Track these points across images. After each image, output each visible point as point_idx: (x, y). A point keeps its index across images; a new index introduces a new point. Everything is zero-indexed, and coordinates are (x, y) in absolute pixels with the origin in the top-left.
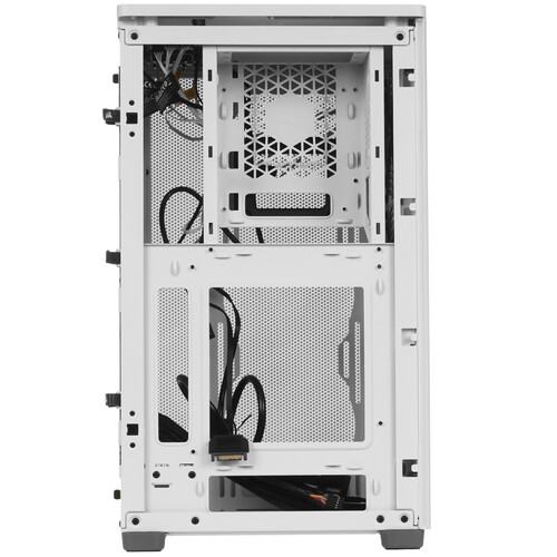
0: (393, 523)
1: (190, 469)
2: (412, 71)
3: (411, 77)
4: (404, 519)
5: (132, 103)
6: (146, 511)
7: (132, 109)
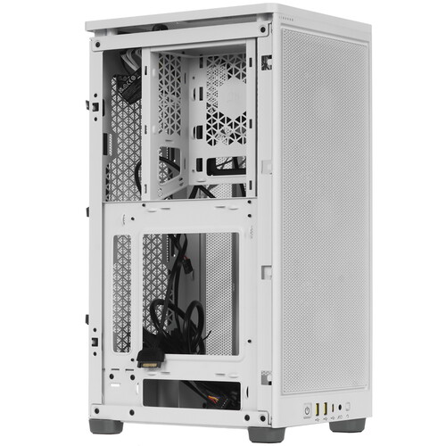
0: (255, 422)
1: (131, 373)
2: (270, 57)
3: (269, 62)
4: (263, 419)
5: (96, 95)
6: (103, 403)
7: (96, 101)
